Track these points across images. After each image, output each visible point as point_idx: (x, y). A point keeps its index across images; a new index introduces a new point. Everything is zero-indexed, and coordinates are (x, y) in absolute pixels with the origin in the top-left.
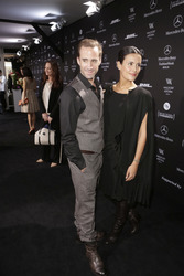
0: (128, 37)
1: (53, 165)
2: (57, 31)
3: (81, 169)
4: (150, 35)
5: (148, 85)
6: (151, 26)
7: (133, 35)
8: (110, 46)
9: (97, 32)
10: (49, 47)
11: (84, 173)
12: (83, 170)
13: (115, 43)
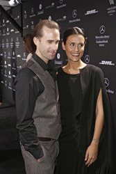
0: (88, 13)
4: (111, 11)
5: (109, 63)
7: (94, 11)
8: (70, 21)
9: (58, 7)
10: (8, 21)
11: (41, 163)
12: (39, 160)
13: (75, 19)
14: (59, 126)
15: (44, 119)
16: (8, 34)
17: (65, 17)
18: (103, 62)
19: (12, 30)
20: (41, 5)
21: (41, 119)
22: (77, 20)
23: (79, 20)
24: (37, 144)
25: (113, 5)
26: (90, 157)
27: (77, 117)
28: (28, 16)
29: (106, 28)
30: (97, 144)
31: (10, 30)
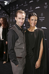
0: (36, 8)
1: (4, 62)
2: (7, 5)
3: (16, 65)
4: (46, 7)
6: (46, 4)
7: (39, 7)
8: (29, 11)
9: (24, 6)
10: (4, 11)
11: (18, 67)
12: (17, 66)
13: (31, 10)
14: (25, 52)
15: (19, 49)
16: (4, 16)
17: (27, 10)
18: (42, 28)
19: (6, 15)
20: (17, 5)
21: (18, 50)
22: (32, 11)
23: (33, 11)
24: (16, 59)
25: (46, 5)
26: (37, 66)
27: (32, 49)
28: (12, 9)
29: (44, 14)
30: (40, 60)
31: (5, 15)
